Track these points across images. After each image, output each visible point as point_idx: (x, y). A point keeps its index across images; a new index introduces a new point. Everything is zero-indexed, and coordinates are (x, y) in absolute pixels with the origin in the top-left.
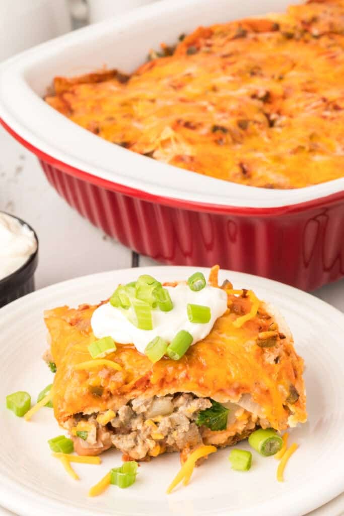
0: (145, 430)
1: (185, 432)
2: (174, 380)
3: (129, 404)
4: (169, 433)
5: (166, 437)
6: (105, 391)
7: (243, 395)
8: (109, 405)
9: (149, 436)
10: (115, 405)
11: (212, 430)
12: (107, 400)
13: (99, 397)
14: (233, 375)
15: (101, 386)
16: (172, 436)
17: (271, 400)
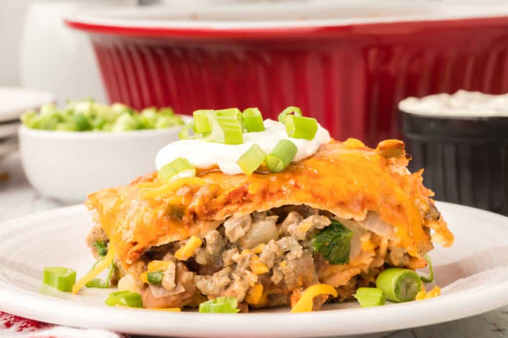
0: (244, 260)
1: (297, 259)
2: (280, 191)
3: (221, 228)
4: (276, 265)
5: (271, 270)
6: (187, 212)
7: (369, 212)
8: (193, 230)
9: (249, 269)
10: (200, 231)
11: (330, 263)
12: (189, 225)
13: (179, 220)
14: (356, 182)
15: (181, 205)
16: (280, 268)
17: (405, 216)
